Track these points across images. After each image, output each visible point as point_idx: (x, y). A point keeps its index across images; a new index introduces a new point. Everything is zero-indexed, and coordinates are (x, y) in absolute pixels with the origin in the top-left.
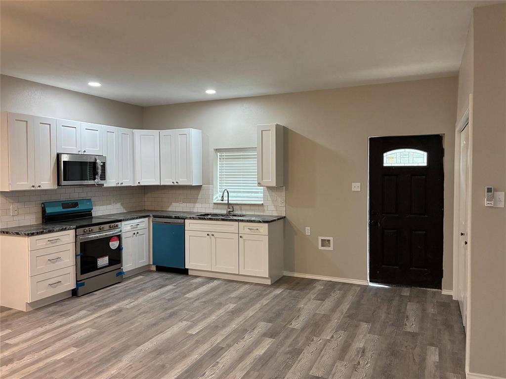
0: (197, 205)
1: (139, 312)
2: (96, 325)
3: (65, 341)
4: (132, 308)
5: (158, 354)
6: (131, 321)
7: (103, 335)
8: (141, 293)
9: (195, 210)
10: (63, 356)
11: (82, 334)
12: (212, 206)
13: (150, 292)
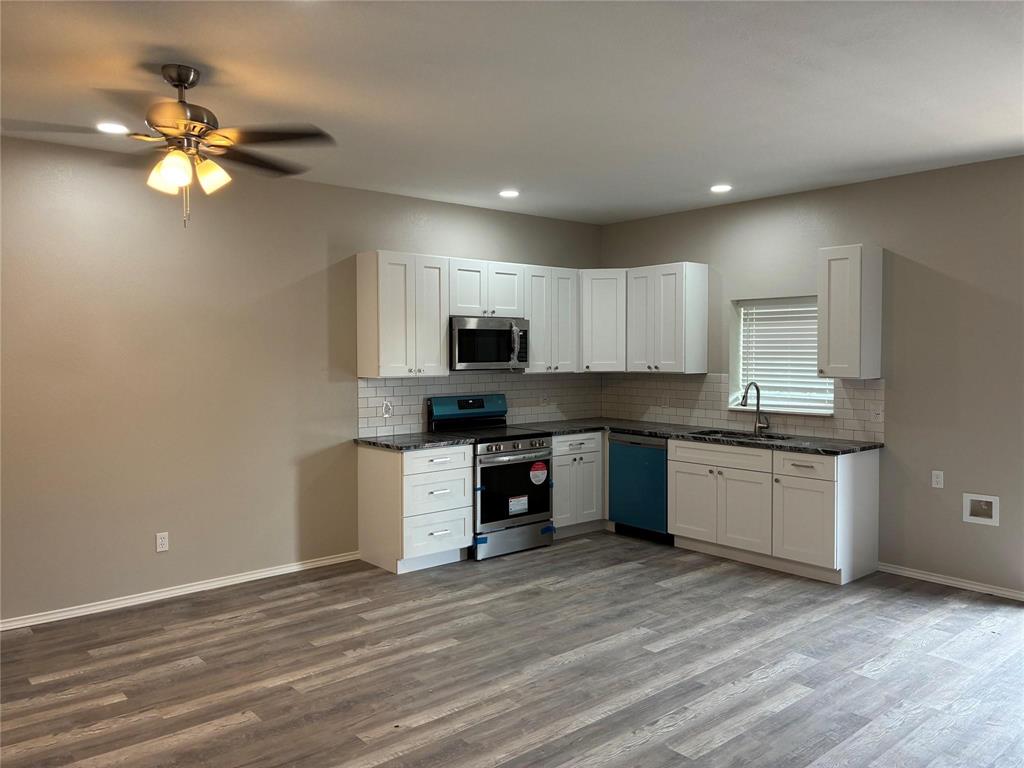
0: (697, 413)
1: (568, 600)
2: (493, 610)
3: (445, 626)
4: (558, 591)
5: (582, 675)
6: (551, 613)
7: (501, 628)
8: (579, 568)
9: (693, 423)
10: (435, 650)
11: (470, 620)
12: (725, 415)
13: (594, 569)
